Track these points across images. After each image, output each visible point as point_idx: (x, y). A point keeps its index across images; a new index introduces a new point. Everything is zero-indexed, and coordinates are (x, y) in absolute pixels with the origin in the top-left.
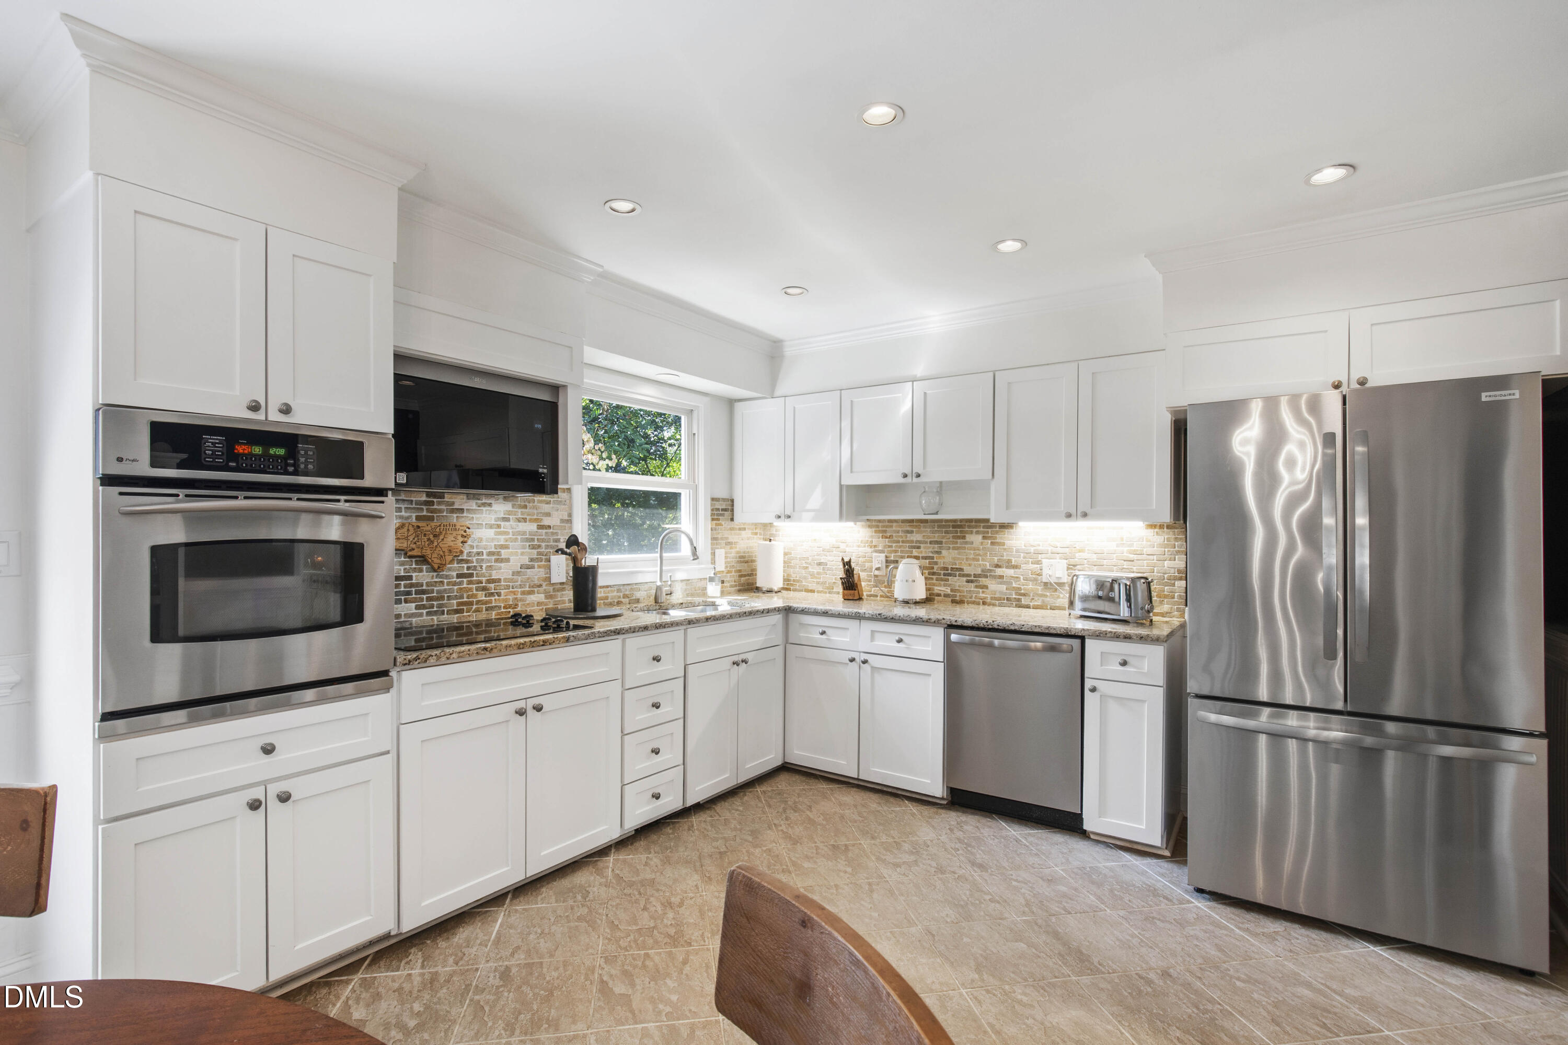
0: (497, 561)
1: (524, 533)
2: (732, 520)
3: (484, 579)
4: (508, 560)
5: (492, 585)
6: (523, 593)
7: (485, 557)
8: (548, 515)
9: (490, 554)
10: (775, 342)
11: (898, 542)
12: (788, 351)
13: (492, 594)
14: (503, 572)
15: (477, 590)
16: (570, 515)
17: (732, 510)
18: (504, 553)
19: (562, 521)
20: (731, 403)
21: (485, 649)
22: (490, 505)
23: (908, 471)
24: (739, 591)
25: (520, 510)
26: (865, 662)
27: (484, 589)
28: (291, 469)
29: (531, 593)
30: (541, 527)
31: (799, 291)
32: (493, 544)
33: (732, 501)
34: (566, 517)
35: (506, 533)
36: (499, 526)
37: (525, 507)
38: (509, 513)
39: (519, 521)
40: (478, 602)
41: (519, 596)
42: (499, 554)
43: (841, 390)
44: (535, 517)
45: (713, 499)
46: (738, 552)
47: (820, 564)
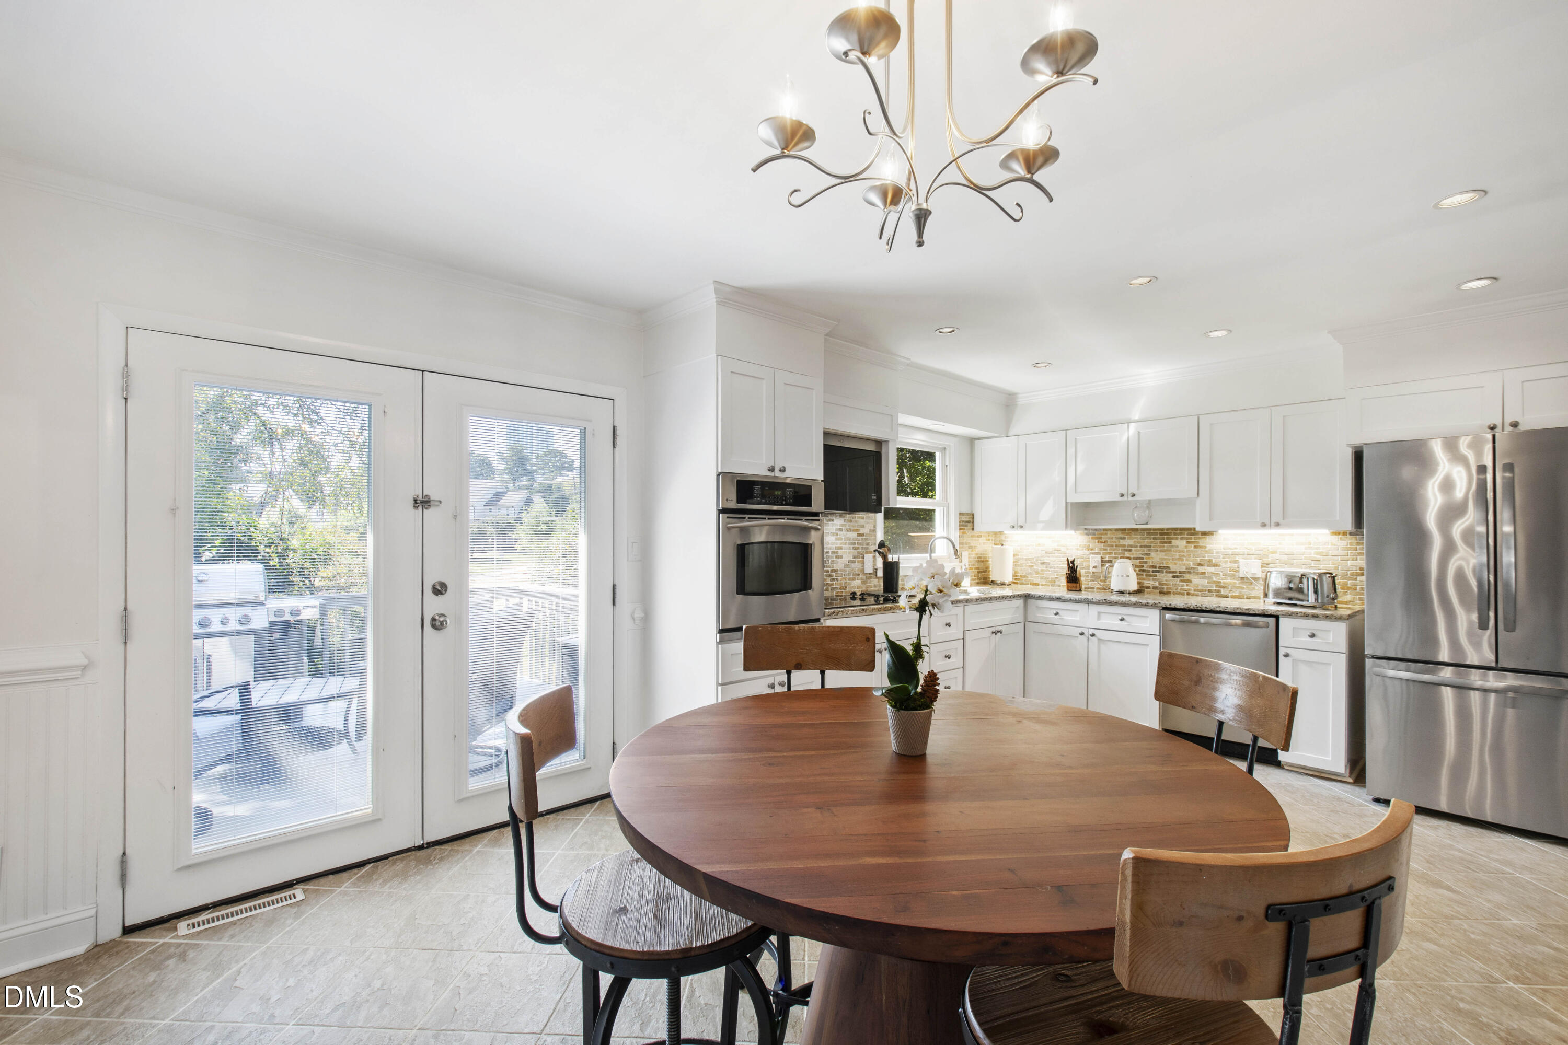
0: (836, 557)
1: (850, 539)
2: (973, 529)
3: (830, 569)
4: (841, 557)
5: (834, 574)
6: (850, 579)
7: (830, 555)
8: (863, 526)
9: (833, 552)
10: (1010, 395)
11: (1112, 546)
12: (1021, 401)
13: (833, 580)
14: (839, 565)
15: (826, 576)
16: (875, 527)
17: (973, 522)
18: (840, 552)
19: (871, 531)
20: (972, 441)
21: (863, 610)
22: (833, 520)
23: (1125, 492)
24: (978, 583)
25: (848, 524)
26: (1093, 635)
27: (830, 576)
28: (784, 502)
29: (854, 579)
30: (859, 535)
31: (1046, 364)
32: (834, 546)
33: (973, 515)
34: (873, 529)
35: (841, 539)
36: (837, 534)
37: (851, 521)
38: (842, 525)
39: (848, 531)
40: (827, 584)
41: (848, 581)
42: (837, 552)
43: (1066, 430)
44: (856, 528)
45: (960, 514)
46: (977, 554)
47: (1043, 563)
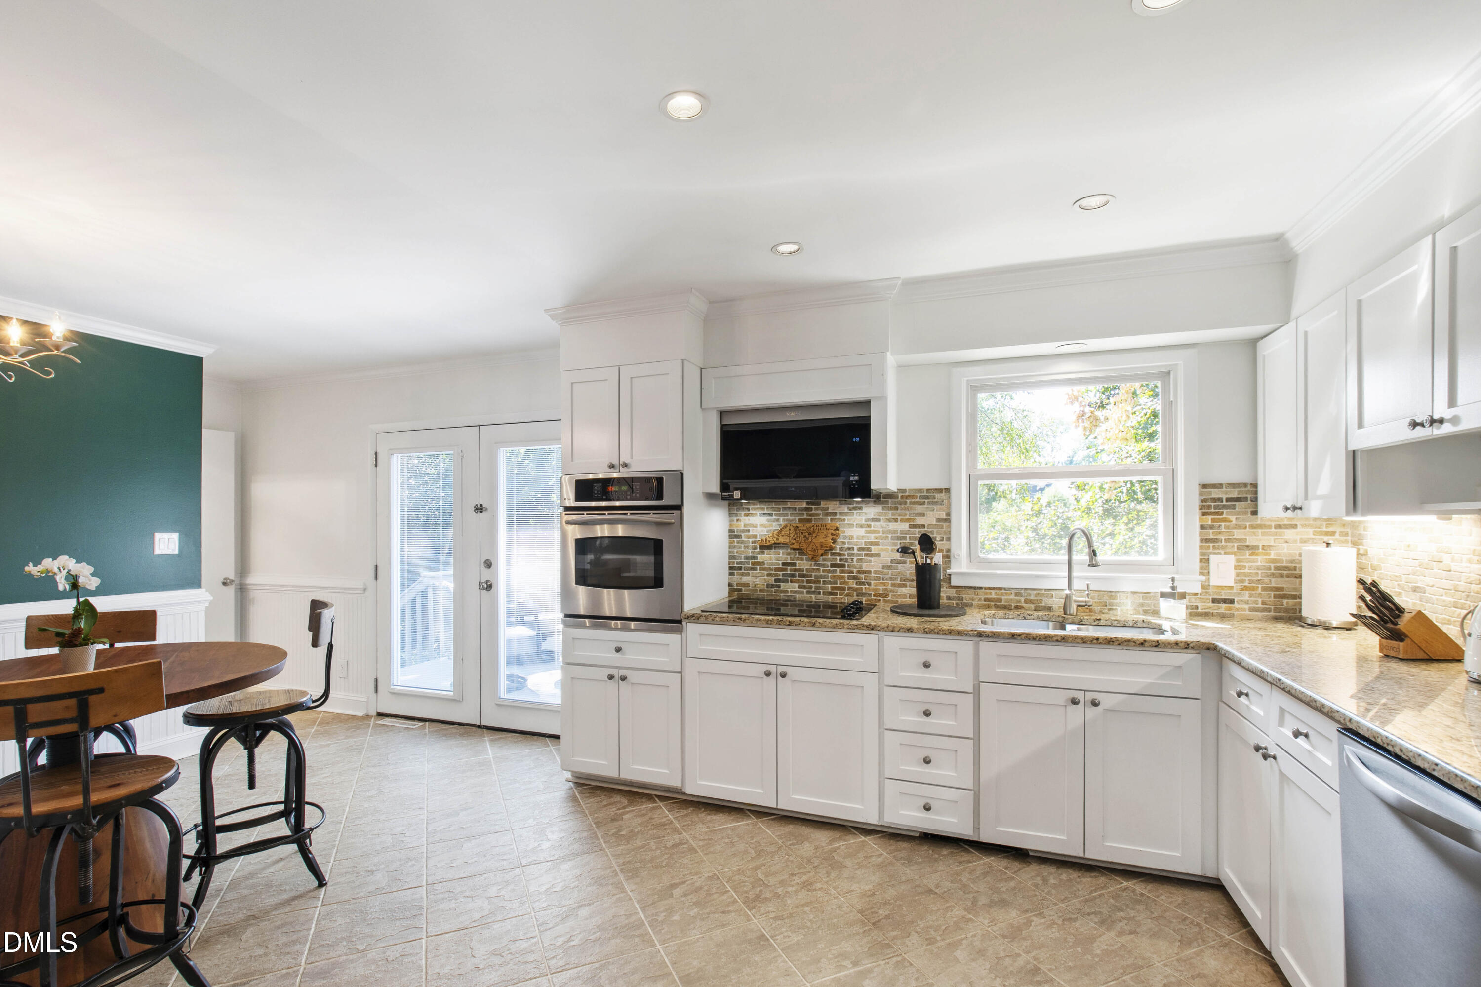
0: (866, 555)
1: (895, 532)
2: (1255, 513)
3: (855, 570)
4: (878, 555)
5: (863, 576)
6: (894, 585)
7: (855, 551)
8: (923, 515)
9: (860, 549)
13: (863, 583)
14: (874, 565)
15: (848, 578)
16: (948, 514)
17: (1255, 500)
18: (874, 549)
19: (939, 520)
20: (1253, 343)
22: (860, 508)
24: (1277, 619)
25: (890, 512)
27: (855, 578)
28: (629, 497)
29: (900, 586)
30: (912, 526)
32: (863, 541)
33: (1255, 486)
34: (944, 517)
35: (874, 532)
36: (869, 526)
37: (897, 508)
38: (879, 514)
39: (890, 522)
40: (849, 588)
41: (889, 587)
42: (869, 549)
44: (908, 517)
45: (1205, 486)
46: (1273, 561)
